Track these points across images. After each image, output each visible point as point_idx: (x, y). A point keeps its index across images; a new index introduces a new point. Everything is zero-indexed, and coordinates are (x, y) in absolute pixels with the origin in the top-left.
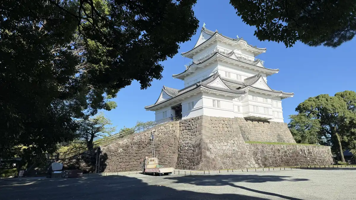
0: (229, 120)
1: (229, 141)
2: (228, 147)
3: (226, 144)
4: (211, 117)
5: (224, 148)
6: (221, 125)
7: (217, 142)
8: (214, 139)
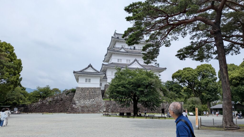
0: (95, 88)
1: (91, 99)
2: (89, 102)
3: (88, 101)
4: (81, 88)
5: (86, 103)
6: (88, 91)
7: (82, 100)
8: (81, 99)
